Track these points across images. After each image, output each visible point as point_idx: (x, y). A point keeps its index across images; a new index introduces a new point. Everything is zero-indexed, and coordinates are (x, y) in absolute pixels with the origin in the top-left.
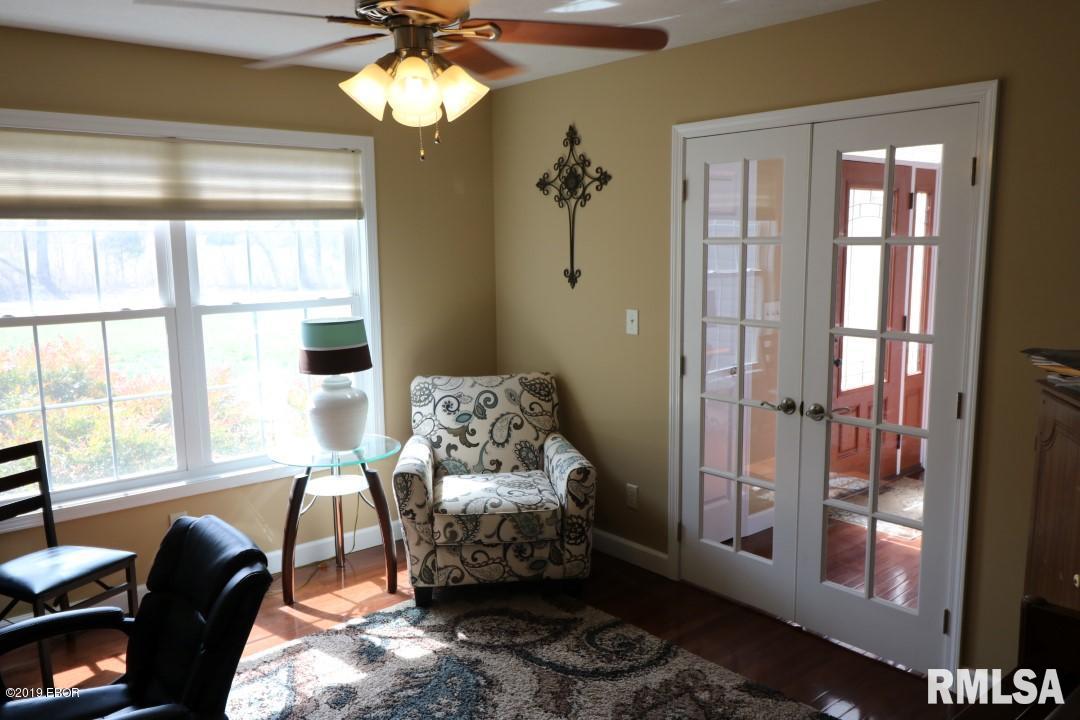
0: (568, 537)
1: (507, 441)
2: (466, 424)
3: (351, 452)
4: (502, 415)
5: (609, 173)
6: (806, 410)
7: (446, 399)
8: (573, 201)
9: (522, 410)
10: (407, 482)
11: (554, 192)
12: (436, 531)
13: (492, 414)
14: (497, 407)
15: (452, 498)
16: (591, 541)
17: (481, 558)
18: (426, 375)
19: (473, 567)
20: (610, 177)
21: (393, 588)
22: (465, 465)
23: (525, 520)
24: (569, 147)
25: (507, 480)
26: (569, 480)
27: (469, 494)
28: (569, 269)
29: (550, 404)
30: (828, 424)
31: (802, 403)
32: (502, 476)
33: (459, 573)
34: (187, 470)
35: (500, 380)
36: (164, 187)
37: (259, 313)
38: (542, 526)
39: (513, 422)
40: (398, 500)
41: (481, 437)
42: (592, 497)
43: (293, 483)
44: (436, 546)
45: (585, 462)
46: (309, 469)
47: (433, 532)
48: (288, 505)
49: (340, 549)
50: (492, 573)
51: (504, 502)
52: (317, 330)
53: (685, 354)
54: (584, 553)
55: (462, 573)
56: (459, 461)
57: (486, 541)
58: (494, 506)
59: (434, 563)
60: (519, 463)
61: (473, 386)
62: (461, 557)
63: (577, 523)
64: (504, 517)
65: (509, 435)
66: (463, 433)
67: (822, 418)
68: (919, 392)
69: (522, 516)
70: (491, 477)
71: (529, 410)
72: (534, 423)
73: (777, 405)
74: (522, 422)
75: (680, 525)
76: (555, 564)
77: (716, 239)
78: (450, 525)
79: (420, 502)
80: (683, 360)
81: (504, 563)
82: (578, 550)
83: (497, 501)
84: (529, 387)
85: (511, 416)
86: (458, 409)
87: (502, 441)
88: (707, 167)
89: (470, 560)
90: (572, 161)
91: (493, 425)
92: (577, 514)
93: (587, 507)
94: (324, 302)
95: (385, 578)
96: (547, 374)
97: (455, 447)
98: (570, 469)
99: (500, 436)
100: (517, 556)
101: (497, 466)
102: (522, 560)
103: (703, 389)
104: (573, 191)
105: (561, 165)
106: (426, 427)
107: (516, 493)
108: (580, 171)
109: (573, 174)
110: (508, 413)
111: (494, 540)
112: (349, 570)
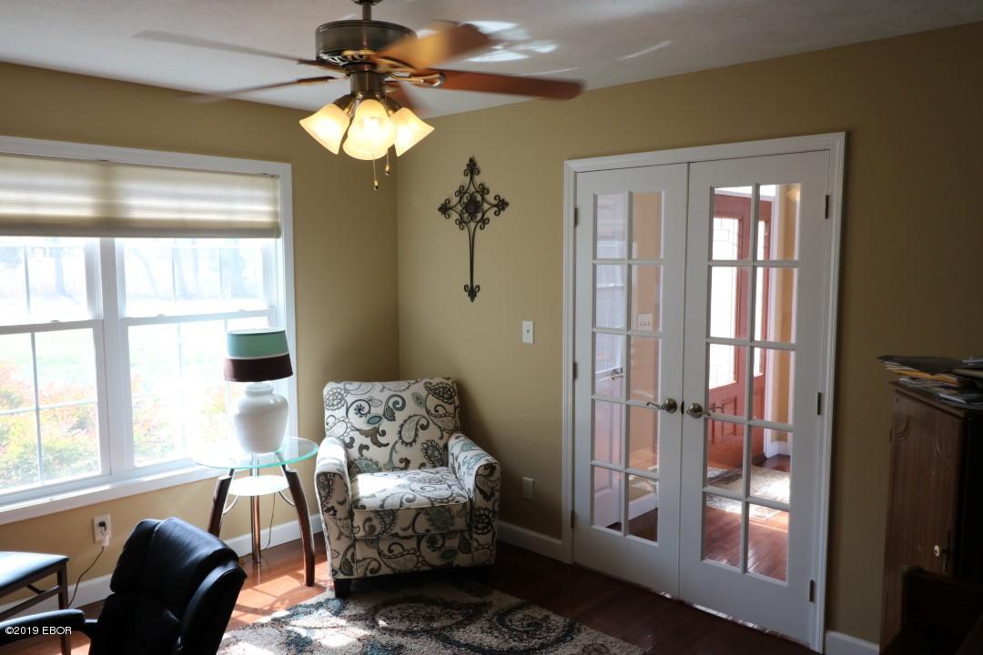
0: (476, 528)
1: (414, 441)
2: (376, 426)
3: (272, 453)
4: (410, 417)
5: (506, 200)
6: (686, 409)
7: (358, 403)
8: (473, 225)
9: (428, 412)
10: (329, 481)
11: (455, 216)
12: (355, 525)
13: (400, 416)
14: (405, 410)
15: (368, 494)
16: (496, 529)
17: (397, 550)
18: (337, 380)
19: (390, 558)
20: (507, 204)
21: (310, 581)
22: (377, 464)
23: (438, 513)
24: (469, 177)
25: (418, 477)
26: (477, 475)
27: (385, 490)
28: (469, 284)
29: (452, 406)
30: (706, 420)
31: (683, 403)
32: (411, 473)
33: (377, 565)
34: (111, 474)
35: (406, 385)
36: (94, 206)
37: (183, 325)
38: (453, 518)
39: (420, 423)
40: (321, 499)
41: (391, 437)
42: (497, 490)
43: (217, 485)
44: (356, 540)
45: (490, 458)
46: (232, 471)
47: (352, 526)
48: (211, 505)
49: (256, 545)
50: (408, 564)
51: (418, 496)
52: (242, 340)
53: (577, 360)
54: (490, 542)
55: (379, 564)
56: (371, 460)
57: (402, 533)
58: (409, 501)
59: (353, 556)
60: (425, 461)
61: (382, 390)
62: (378, 549)
63: (485, 514)
64: (419, 511)
65: (416, 435)
66: (374, 435)
67: (700, 416)
68: (762, 391)
69: (435, 510)
70: (402, 474)
71: (434, 412)
72: (440, 424)
73: (661, 405)
74: (428, 423)
75: (573, 513)
76: (464, 552)
77: (603, 259)
78: (369, 519)
79: (340, 500)
80: (575, 366)
81: (418, 554)
82: (485, 539)
83: (411, 497)
84: (434, 391)
85: (418, 417)
86: (369, 412)
87: (410, 440)
88: (595, 197)
89: (386, 552)
90: (472, 189)
91: (402, 426)
92: (484, 506)
93: (493, 499)
94: (243, 314)
95: (303, 572)
96: (448, 379)
97: (367, 447)
98: (478, 466)
99: (408, 436)
100: (429, 547)
101: (406, 464)
102: (434, 551)
103: (593, 391)
104: (472, 215)
105: (461, 192)
106: (340, 429)
107: (428, 489)
108: (479, 198)
109: (472, 200)
110: (415, 415)
111: (410, 532)
112: (264, 566)
